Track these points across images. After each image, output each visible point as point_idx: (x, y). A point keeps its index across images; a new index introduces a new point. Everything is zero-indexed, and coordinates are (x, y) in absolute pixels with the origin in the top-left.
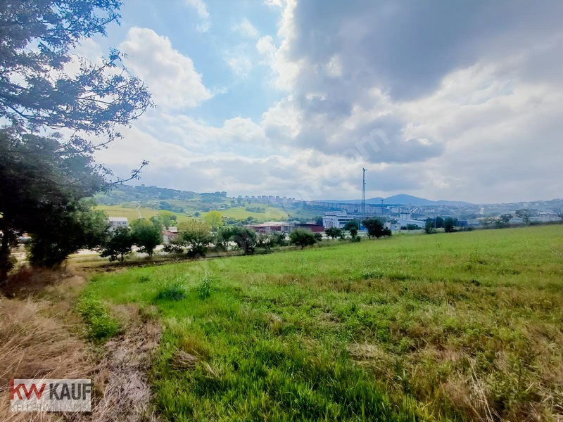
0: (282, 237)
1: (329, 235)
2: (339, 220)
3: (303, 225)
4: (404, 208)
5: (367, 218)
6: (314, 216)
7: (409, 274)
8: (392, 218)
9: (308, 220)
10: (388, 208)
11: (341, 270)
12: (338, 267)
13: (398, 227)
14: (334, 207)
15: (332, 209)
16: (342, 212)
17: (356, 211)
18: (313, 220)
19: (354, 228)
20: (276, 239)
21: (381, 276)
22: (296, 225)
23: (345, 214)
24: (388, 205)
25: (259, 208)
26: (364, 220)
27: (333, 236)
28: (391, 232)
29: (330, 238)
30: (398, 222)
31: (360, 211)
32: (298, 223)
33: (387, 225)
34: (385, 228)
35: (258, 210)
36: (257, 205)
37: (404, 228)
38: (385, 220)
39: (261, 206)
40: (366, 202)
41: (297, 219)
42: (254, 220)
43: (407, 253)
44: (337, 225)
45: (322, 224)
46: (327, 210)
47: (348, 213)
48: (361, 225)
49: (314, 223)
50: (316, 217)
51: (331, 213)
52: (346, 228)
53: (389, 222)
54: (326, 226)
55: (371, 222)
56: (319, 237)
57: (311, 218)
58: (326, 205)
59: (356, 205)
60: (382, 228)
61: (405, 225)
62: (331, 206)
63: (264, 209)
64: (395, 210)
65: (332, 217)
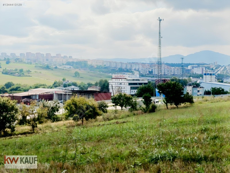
0: (55, 109)
1: (116, 105)
2: (130, 84)
3: (83, 92)
4: (209, 68)
5: (165, 80)
6: (98, 80)
7: (207, 154)
8: (193, 80)
9: (90, 85)
10: (189, 67)
11: (126, 153)
12: (122, 148)
13: (202, 92)
14: (124, 67)
15: (121, 70)
16: (133, 73)
17: (151, 72)
18: (96, 84)
19: (148, 95)
20: (45, 112)
21: (174, 158)
22: (74, 92)
23: (136, 76)
24: (190, 64)
25: (21, 71)
26: (161, 83)
27: (122, 106)
28: (192, 98)
29: (119, 108)
30: (201, 85)
31: (156, 72)
32: (77, 89)
33: (188, 90)
34: (185, 93)
35: (21, 73)
36: (19, 66)
37: (207, 93)
38: (185, 83)
39: (25, 67)
40: (162, 61)
41: (75, 84)
42: (14, 87)
43: (208, 126)
44: (127, 91)
45: (108, 90)
46: (114, 71)
47: (142, 75)
48: (157, 90)
49: (97, 89)
50: (101, 81)
51: (119, 75)
52: (139, 95)
53: (190, 85)
54: (114, 92)
55: (169, 86)
56: (103, 108)
57: (94, 83)
58: (113, 66)
59: (151, 65)
60: (182, 93)
61: (209, 88)
62: (119, 66)
63: (29, 71)
64: (198, 71)
65: (121, 81)
